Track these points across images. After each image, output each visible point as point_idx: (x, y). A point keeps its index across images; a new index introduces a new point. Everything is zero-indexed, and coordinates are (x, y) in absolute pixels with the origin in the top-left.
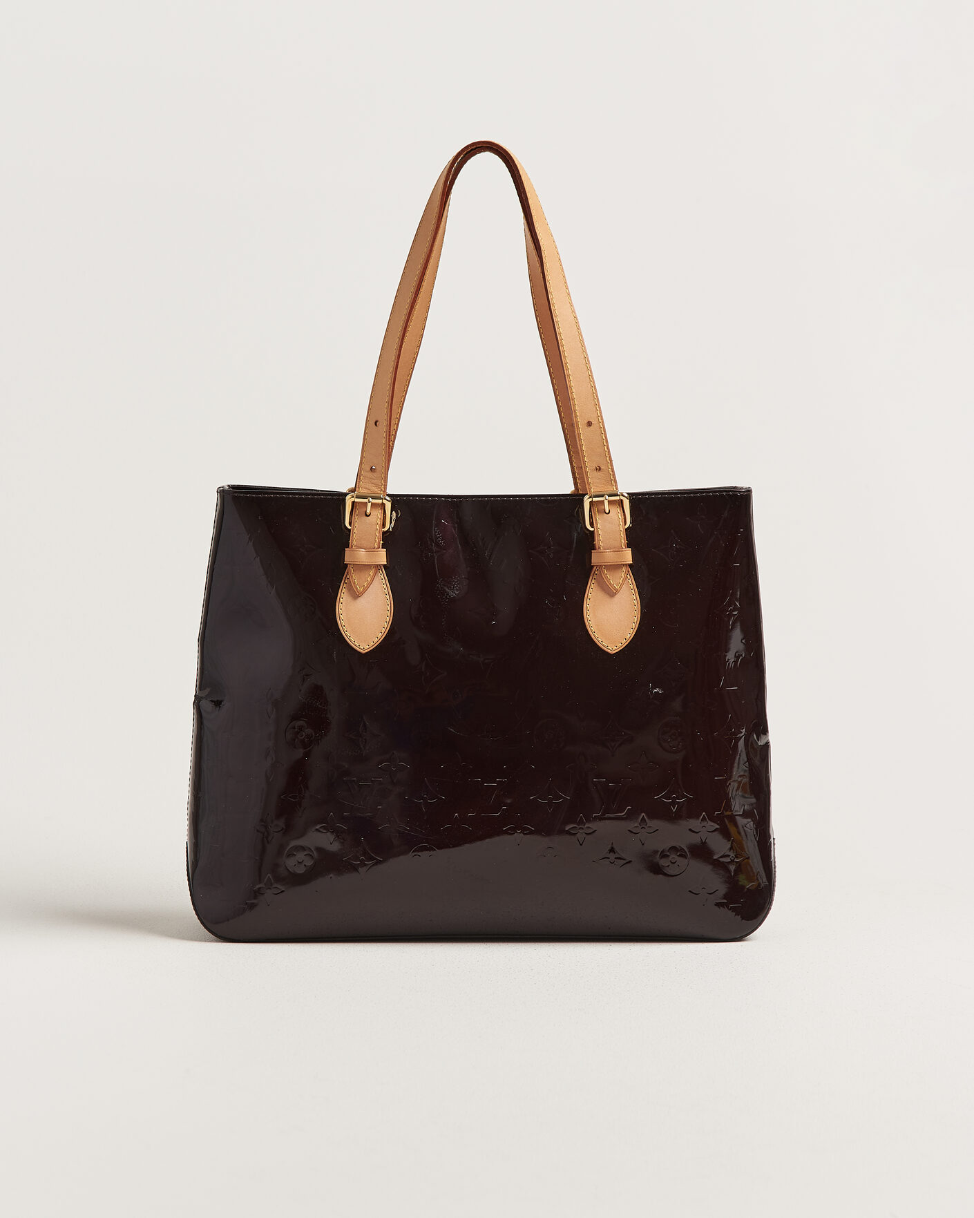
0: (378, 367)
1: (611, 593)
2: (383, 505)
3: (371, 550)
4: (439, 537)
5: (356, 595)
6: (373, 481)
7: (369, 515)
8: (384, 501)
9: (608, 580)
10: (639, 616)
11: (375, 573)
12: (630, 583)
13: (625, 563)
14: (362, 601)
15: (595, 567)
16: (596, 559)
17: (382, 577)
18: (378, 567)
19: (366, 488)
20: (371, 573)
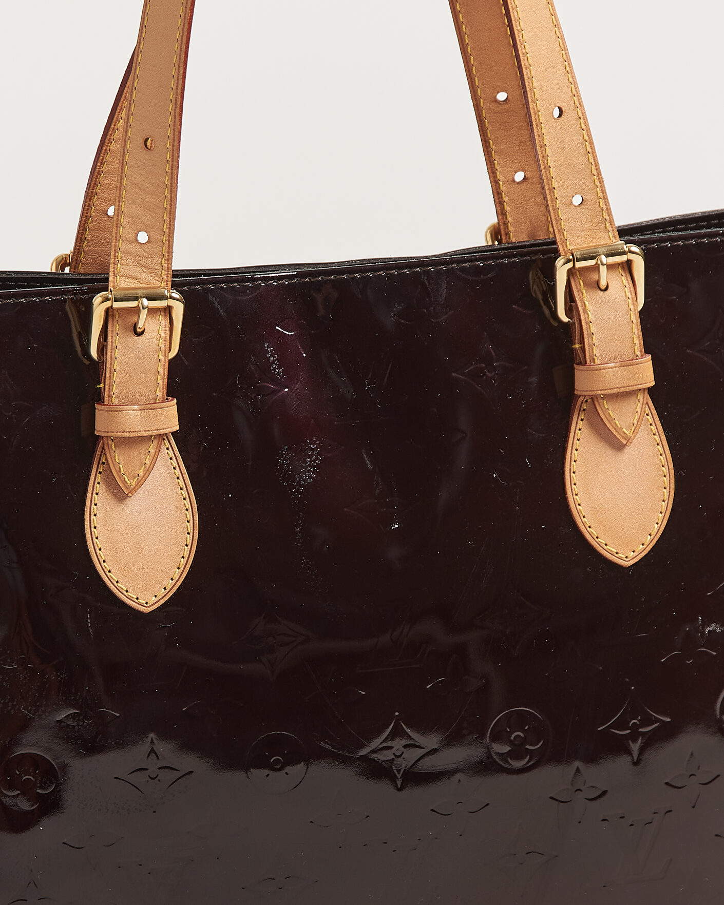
0: (142, 26)
1: (617, 444)
2: (168, 310)
3: (149, 406)
4: (273, 362)
5: (120, 494)
6: (143, 261)
7: (142, 333)
8: (171, 302)
9: (612, 420)
10: (673, 486)
11: (159, 448)
12: (651, 421)
13: (640, 387)
14: (133, 503)
15: (581, 399)
16: (584, 382)
17: (171, 454)
18: (161, 437)
19: (130, 277)
20: (152, 450)
